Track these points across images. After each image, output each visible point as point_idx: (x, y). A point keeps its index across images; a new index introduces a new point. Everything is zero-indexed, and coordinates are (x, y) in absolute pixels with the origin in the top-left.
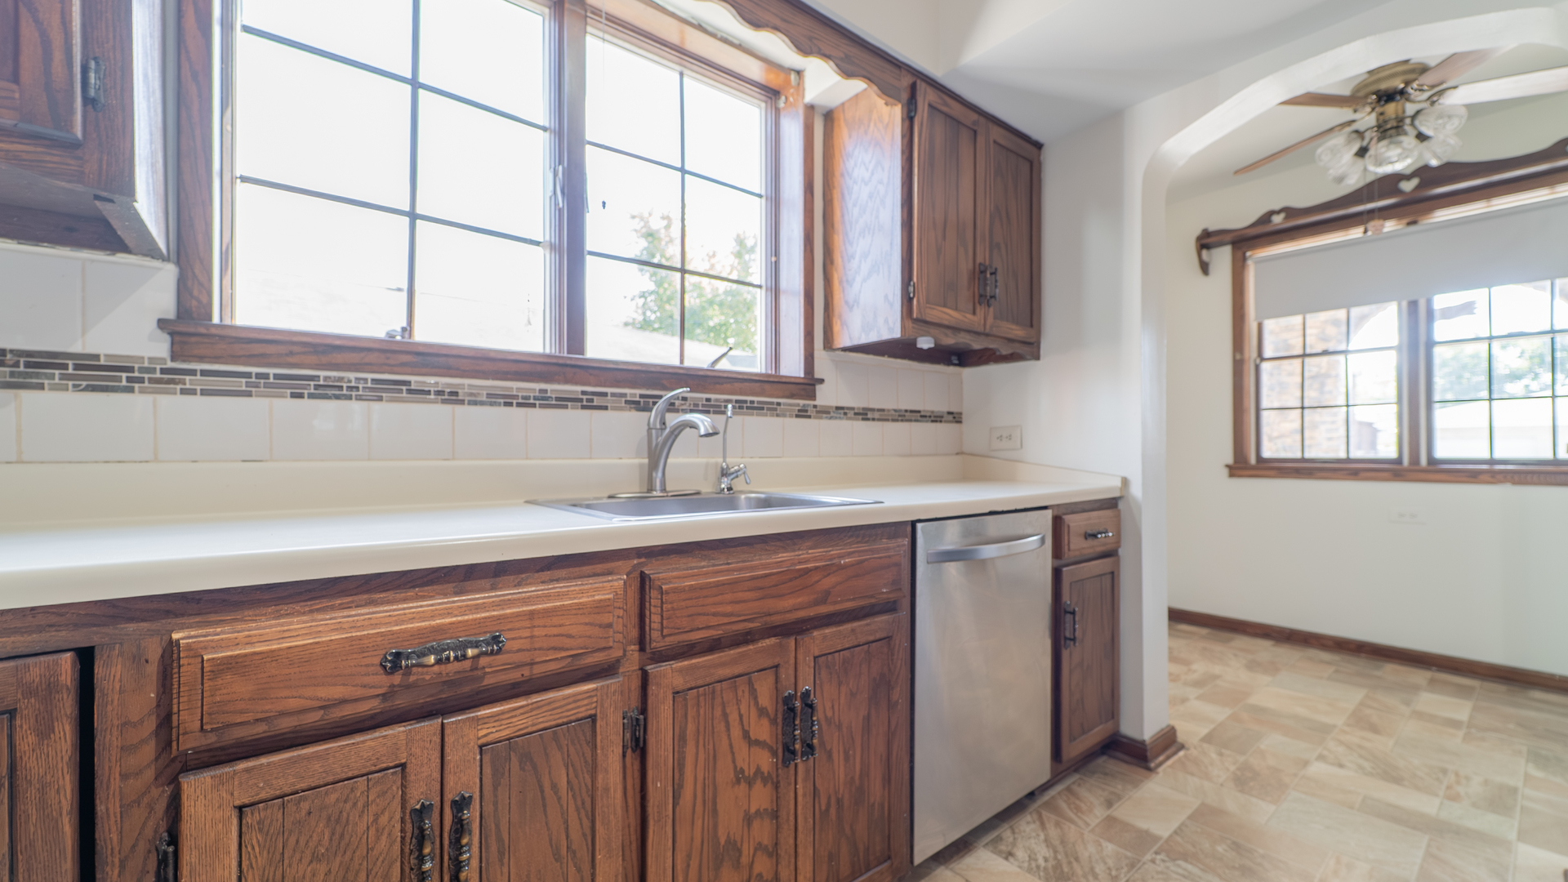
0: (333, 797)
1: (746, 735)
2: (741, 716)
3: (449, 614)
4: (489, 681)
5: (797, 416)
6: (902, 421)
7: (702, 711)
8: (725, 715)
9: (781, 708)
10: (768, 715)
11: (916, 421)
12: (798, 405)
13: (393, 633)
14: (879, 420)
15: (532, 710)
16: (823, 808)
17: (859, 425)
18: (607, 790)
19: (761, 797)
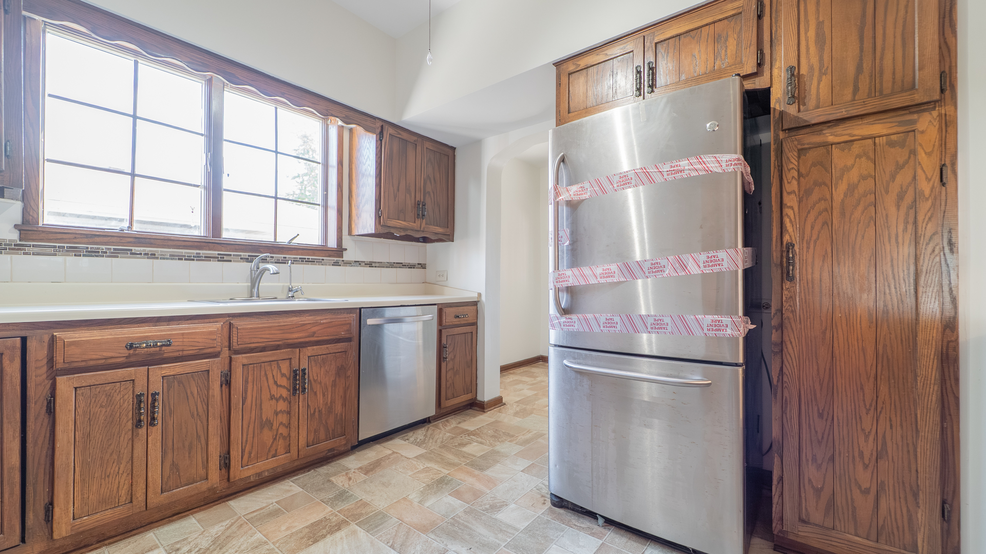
0: (108, 388)
1: (276, 383)
2: (273, 376)
3: (151, 332)
4: (165, 355)
5: (333, 265)
6: (392, 267)
7: (255, 372)
8: (266, 375)
9: (292, 374)
10: (286, 376)
11: (401, 267)
12: (334, 260)
13: (130, 337)
14: (378, 267)
15: (183, 366)
16: (312, 412)
17: (368, 269)
18: (213, 396)
19: (282, 406)
